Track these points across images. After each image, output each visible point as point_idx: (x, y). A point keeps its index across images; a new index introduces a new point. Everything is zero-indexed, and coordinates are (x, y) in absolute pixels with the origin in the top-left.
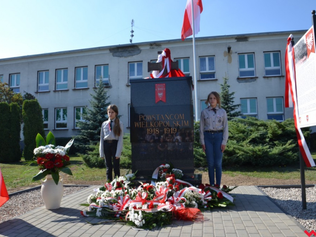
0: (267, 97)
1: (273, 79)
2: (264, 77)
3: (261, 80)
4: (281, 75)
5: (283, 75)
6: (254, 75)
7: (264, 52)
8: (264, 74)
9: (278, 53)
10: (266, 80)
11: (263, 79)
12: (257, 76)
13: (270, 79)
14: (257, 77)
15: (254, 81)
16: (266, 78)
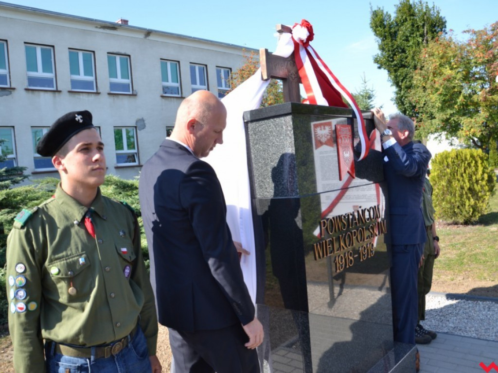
0: (32, 127)
1: (42, 94)
2: (27, 90)
3: (20, 94)
4: (55, 89)
5: (59, 89)
6: (7, 84)
7: (25, 43)
8: (26, 85)
9: (50, 50)
10: (30, 94)
11: (24, 93)
12: (13, 86)
13: (36, 93)
14: (14, 89)
15: (7, 95)
16: (30, 92)
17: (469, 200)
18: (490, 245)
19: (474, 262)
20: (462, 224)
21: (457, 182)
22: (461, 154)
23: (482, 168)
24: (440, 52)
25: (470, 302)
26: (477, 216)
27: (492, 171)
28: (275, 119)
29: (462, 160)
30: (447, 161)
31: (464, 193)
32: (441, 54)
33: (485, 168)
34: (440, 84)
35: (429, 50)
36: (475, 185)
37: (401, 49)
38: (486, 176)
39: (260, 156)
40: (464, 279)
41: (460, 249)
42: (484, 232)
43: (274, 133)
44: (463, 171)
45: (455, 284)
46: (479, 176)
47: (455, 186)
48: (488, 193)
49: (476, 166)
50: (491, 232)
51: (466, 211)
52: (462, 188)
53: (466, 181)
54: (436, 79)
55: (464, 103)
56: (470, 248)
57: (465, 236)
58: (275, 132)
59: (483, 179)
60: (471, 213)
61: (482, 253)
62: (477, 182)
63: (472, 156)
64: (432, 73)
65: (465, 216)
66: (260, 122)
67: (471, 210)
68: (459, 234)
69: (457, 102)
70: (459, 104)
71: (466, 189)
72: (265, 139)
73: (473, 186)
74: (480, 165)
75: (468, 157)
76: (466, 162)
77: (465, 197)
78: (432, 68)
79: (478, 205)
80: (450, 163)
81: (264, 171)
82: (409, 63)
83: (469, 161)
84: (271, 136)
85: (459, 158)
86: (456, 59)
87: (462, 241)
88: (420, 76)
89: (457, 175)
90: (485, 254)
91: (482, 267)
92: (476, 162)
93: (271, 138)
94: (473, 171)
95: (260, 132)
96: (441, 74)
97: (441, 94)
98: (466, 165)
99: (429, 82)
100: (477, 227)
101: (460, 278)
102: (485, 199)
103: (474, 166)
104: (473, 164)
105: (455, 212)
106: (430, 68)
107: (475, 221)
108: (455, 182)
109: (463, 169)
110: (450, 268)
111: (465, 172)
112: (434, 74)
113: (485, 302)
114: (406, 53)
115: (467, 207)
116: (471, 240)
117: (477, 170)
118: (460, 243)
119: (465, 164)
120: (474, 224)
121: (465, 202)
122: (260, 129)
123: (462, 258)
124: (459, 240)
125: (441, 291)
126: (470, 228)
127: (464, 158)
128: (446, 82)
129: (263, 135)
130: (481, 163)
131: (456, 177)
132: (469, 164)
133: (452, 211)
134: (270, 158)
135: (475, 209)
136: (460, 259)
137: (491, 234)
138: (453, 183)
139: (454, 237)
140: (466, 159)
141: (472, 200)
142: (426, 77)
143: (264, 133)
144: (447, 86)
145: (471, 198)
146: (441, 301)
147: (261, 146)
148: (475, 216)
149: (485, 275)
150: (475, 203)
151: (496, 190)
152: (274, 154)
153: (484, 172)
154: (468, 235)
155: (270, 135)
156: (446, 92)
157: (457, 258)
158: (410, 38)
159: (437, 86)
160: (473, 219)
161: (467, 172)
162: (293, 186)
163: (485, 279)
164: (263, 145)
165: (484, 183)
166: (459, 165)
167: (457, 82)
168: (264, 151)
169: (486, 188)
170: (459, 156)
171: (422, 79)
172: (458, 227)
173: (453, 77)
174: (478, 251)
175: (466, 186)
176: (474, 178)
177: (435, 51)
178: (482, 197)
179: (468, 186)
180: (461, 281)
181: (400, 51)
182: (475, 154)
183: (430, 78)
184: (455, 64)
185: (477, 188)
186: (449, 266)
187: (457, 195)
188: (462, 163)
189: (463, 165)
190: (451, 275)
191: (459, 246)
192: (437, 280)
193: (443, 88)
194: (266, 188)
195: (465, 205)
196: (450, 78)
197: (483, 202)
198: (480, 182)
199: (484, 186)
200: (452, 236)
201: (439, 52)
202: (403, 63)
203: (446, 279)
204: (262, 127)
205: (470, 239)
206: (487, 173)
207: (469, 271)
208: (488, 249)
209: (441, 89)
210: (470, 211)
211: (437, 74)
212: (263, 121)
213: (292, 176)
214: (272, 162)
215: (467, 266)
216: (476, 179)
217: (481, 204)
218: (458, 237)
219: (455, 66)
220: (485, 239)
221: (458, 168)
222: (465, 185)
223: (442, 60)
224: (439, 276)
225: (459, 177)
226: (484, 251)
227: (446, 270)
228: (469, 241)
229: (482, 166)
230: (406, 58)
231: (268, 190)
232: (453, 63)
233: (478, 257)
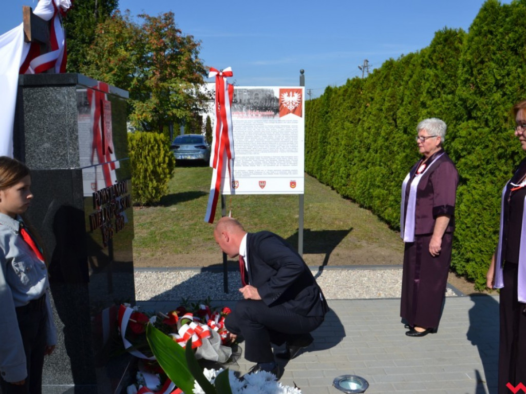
17: (152, 183)
18: (175, 223)
19: (166, 239)
20: (144, 205)
21: (141, 164)
22: (145, 137)
23: (164, 152)
24: (117, 31)
25: (172, 273)
26: (159, 198)
27: (172, 155)
28: (56, 88)
29: (146, 142)
30: (132, 144)
31: (148, 175)
32: (117, 33)
33: (166, 152)
34: (114, 64)
35: (105, 27)
36: (157, 167)
37: (68, 17)
38: (167, 159)
39: (34, 124)
40: (162, 254)
41: (149, 228)
42: (166, 212)
43: (53, 103)
44: (147, 154)
45: (156, 259)
46: (161, 159)
47: (139, 168)
48: (168, 176)
49: (159, 149)
50: (172, 212)
51: (149, 193)
52: (146, 170)
53: (150, 163)
54: (111, 59)
55: (138, 86)
56: (158, 227)
57: (150, 217)
58: (54, 101)
59: (164, 162)
60: (153, 195)
61: (171, 231)
62: (159, 165)
63: (155, 140)
64: (107, 51)
65: (147, 198)
66: (36, 89)
67: (154, 191)
68: (143, 215)
69: (131, 85)
70: (132, 87)
71: (149, 171)
72: (41, 108)
73: (156, 168)
74: (162, 149)
75: (152, 140)
76: (150, 145)
77: (148, 179)
78: (108, 45)
79: (160, 187)
80: (135, 145)
81: (38, 141)
82: (77, 34)
83: (153, 145)
84: (50, 105)
85: (143, 141)
86: (132, 41)
87: (148, 221)
88: (95, 52)
89: (141, 157)
90: (173, 232)
91: (174, 243)
92: (159, 146)
93: (49, 107)
94: (156, 154)
95: (35, 99)
96: (116, 53)
97: (115, 75)
98: (150, 148)
99: (104, 60)
100: (159, 207)
101: (158, 254)
102: (165, 181)
103: (157, 149)
104: (156, 148)
105: (138, 193)
106: (106, 46)
107: (156, 202)
108: (139, 164)
109: (147, 152)
110: (147, 245)
111: (149, 155)
112: (109, 52)
113: (185, 272)
114: (74, 24)
115: (150, 189)
116: (157, 220)
117: (159, 153)
118: (148, 223)
119: (148, 146)
120: (155, 205)
121: (148, 184)
122: (35, 96)
123: (153, 235)
124: (145, 221)
125: (145, 266)
126: (151, 209)
127: (148, 141)
128: (121, 63)
129: (39, 103)
130: (163, 147)
131: (140, 159)
132: (152, 147)
133: (136, 192)
134: (47, 128)
135: (157, 190)
136: (152, 237)
137: (173, 214)
138: (138, 165)
139: (140, 218)
140: (150, 141)
141: (155, 182)
142: (101, 54)
143: (40, 101)
144: (121, 67)
145: (154, 180)
146: (147, 275)
147: (35, 114)
148: (157, 197)
149: (179, 249)
150: (157, 185)
151: (174, 173)
152: (52, 123)
153: (165, 156)
154: (153, 215)
155: (48, 104)
156: (120, 73)
157: (149, 236)
158: (79, 8)
159: (111, 65)
160: (155, 200)
161: (150, 154)
162: (74, 157)
163: (180, 252)
164: (38, 113)
165: (165, 166)
166: (143, 147)
167: (131, 64)
168: (39, 119)
169: (167, 171)
170: (143, 139)
171: (97, 56)
172: (141, 208)
173: (128, 59)
174: (165, 229)
175: (150, 168)
176: (156, 160)
177: (111, 29)
178: (163, 179)
179: (152, 168)
180: (161, 256)
181: (67, 19)
182: (158, 138)
183: (105, 56)
184: (131, 46)
185: (159, 170)
186: (144, 243)
187: (141, 177)
188: (146, 146)
189: (147, 148)
190: (150, 251)
191: (147, 226)
192: (138, 257)
193: (118, 68)
194: (40, 159)
195: (148, 187)
196: (125, 60)
197: (163, 184)
198: (162, 164)
199: (165, 168)
200: (138, 217)
201: (115, 31)
202: (70, 33)
203: (147, 255)
204: (38, 94)
205: (155, 219)
206: (168, 156)
207: (165, 247)
208: (175, 227)
209: (116, 70)
210: (152, 192)
211: (112, 53)
212: (40, 89)
213: (73, 147)
214: (49, 132)
215: (161, 243)
216: (158, 161)
217: (163, 186)
218: (143, 218)
219: (130, 48)
220: (169, 218)
221: (142, 151)
222: (148, 167)
223: (118, 40)
224: (139, 254)
225: (143, 159)
226: (171, 229)
227: (143, 248)
228: (155, 220)
229: (164, 150)
230: (74, 28)
231: (42, 161)
232: (128, 45)
233: (168, 235)
